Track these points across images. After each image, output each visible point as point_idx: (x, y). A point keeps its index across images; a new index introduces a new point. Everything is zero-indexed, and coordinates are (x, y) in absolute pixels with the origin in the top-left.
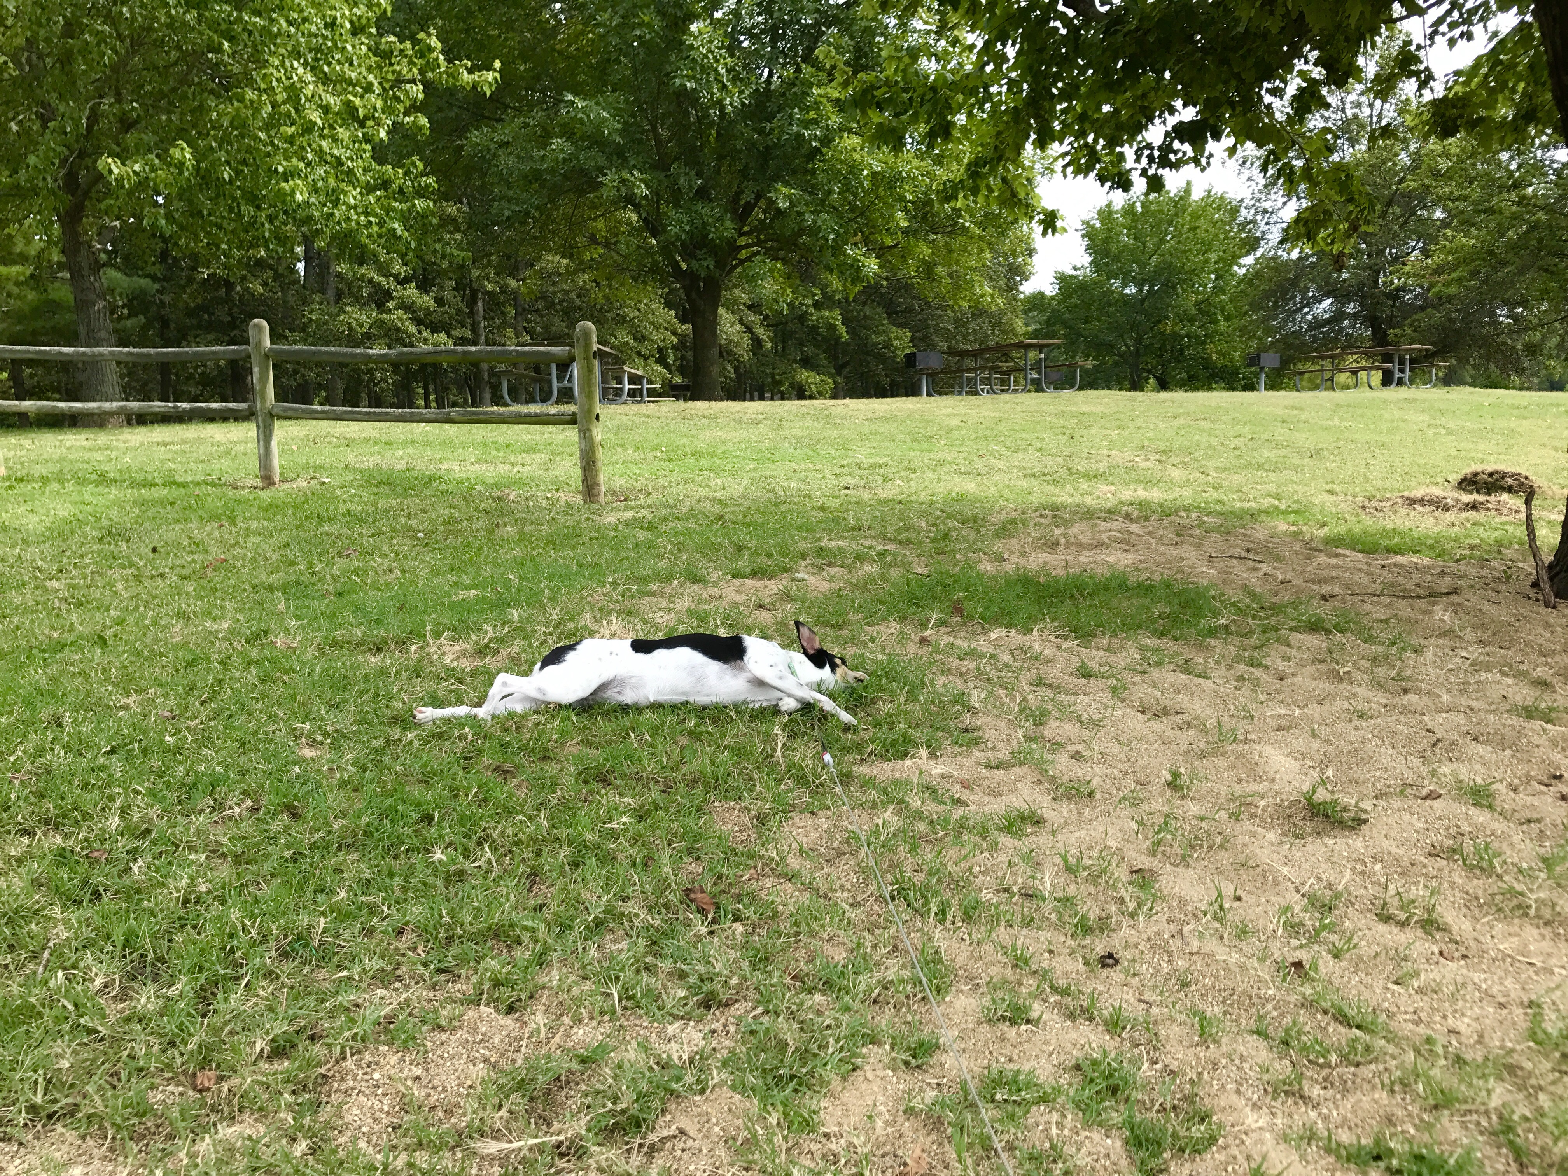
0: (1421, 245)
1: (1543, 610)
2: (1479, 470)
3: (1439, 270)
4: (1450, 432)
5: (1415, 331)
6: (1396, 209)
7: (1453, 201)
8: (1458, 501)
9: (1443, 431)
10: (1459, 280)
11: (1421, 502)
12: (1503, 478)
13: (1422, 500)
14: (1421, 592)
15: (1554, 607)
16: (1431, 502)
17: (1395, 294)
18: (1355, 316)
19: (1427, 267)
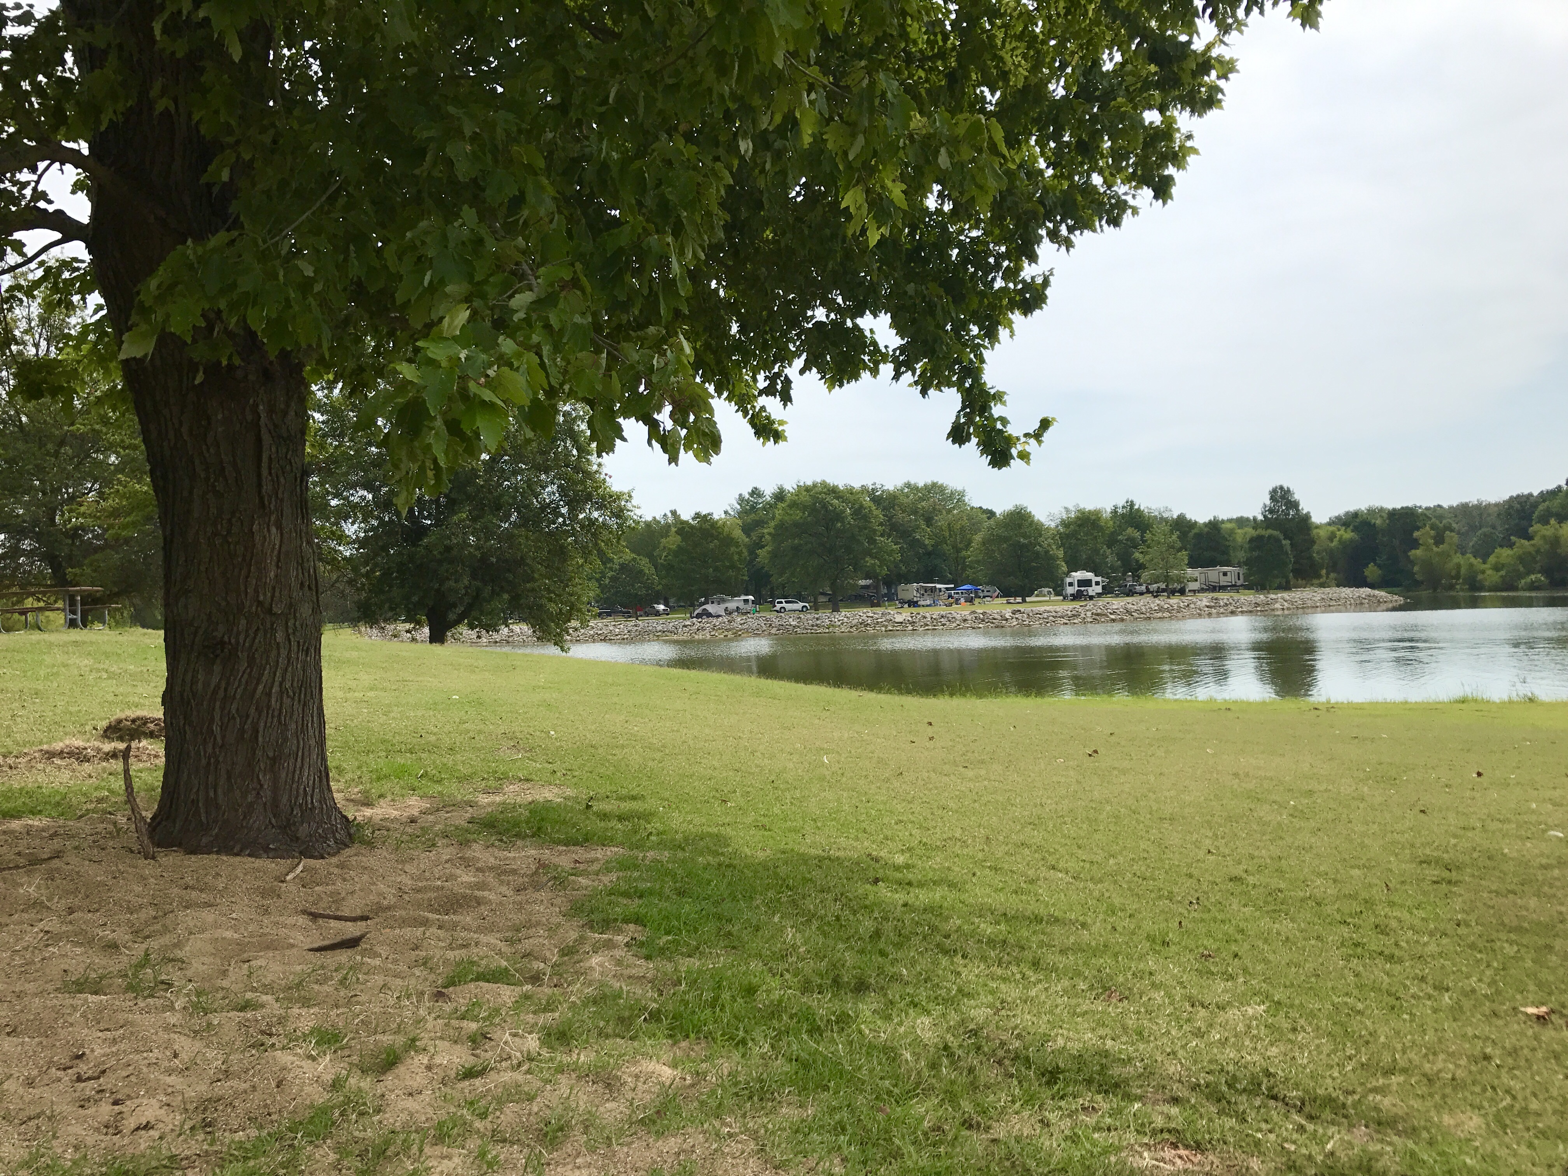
0: (97, 486)
1: (142, 862)
2: (123, 716)
3: (115, 513)
4: (111, 676)
5: (95, 571)
6: (67, 450)
7: (124, 448)
8: (99, 750)
9: (105, 676)
10: (134, 524)
11: (61, 754)
12: (145, 723)
13: (62, 752)
14: (22, 861)
15: (153, 858)
16: (71, 754)
17: (75, 533)
18: (30, 554)
19: (103, 510)
